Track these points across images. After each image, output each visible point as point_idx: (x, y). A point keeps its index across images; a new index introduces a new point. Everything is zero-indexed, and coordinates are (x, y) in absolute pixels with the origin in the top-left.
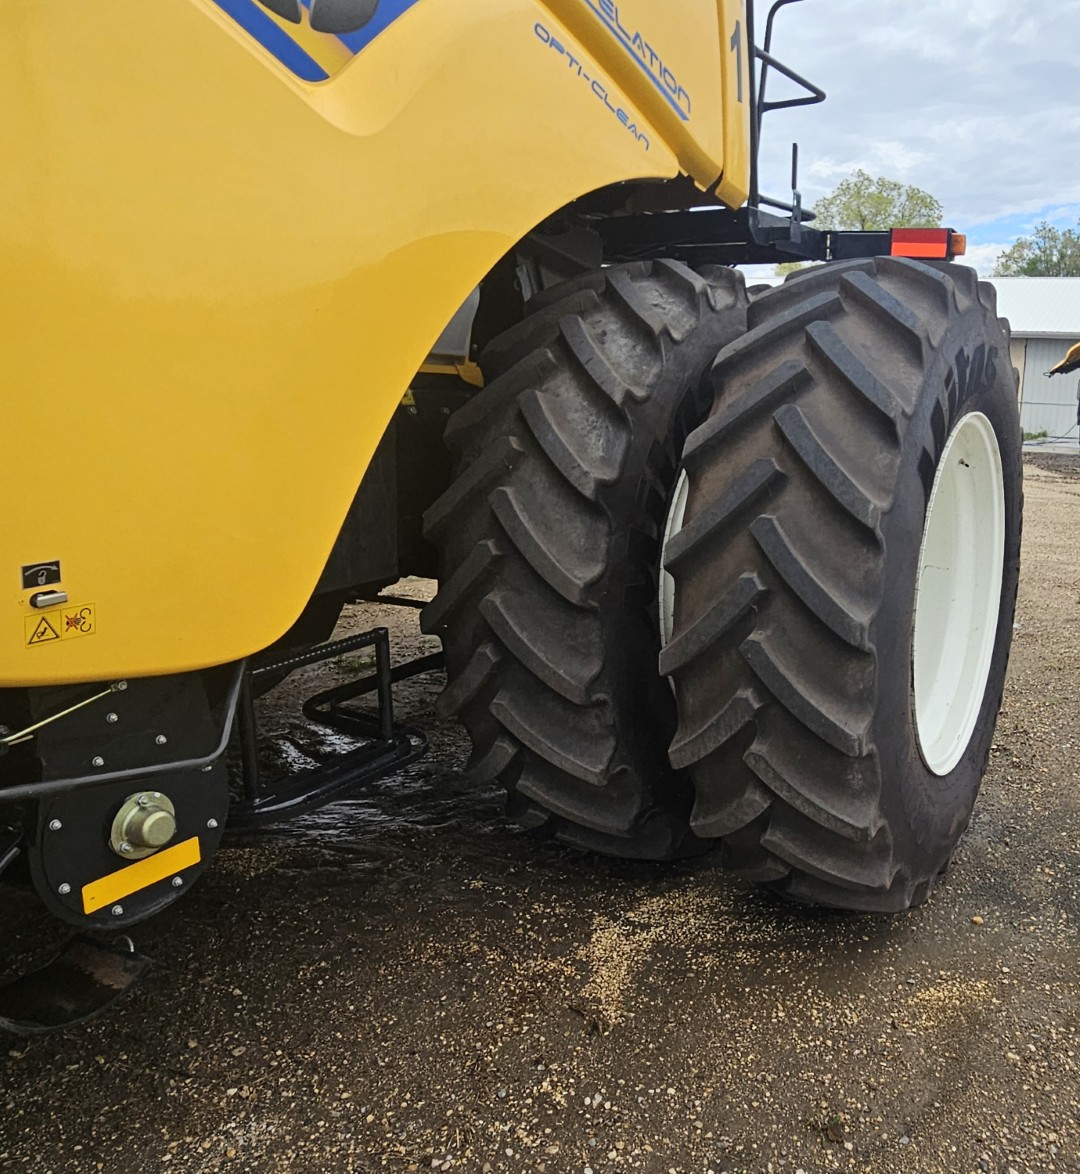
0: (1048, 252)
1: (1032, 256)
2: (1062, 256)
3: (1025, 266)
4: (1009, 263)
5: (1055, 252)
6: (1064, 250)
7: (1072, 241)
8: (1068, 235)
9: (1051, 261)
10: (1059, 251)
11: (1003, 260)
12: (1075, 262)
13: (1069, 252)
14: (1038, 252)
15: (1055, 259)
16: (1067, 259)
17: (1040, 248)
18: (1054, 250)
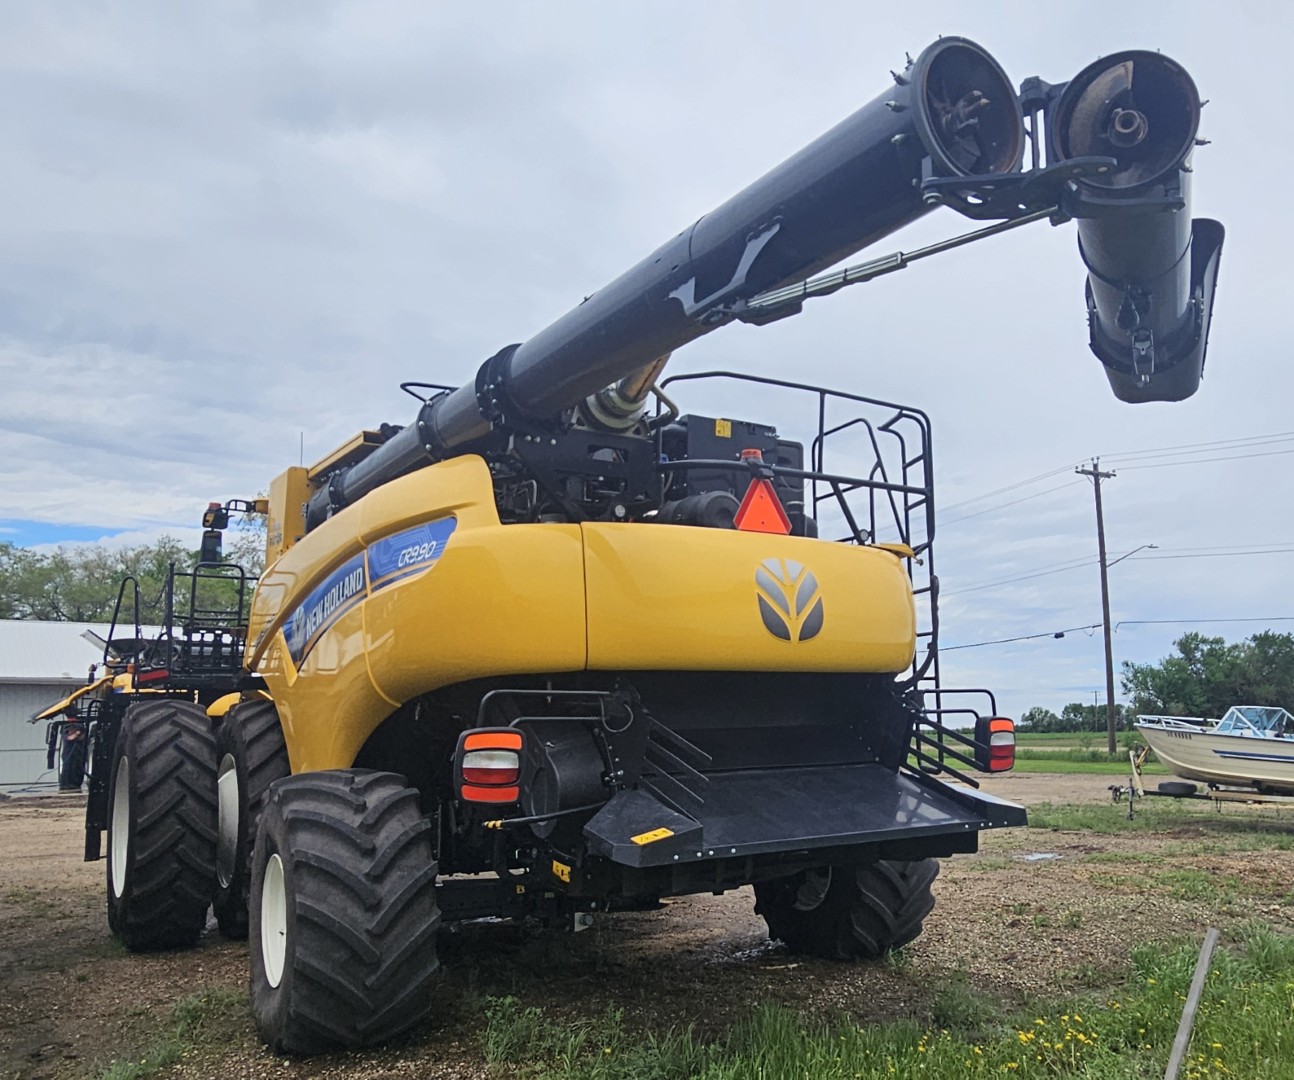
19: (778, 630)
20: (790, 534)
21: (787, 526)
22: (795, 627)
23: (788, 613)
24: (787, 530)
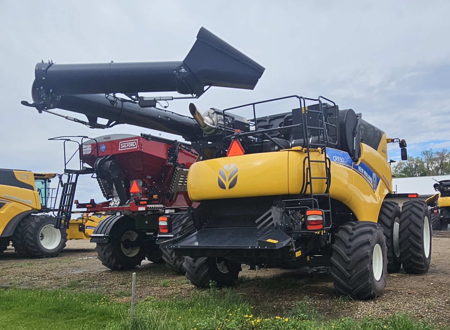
0: (411, 165)
1: (405, 167)
2: (416, 166)
3: (402, 170)
4: (397, 170)
5: (414, 165)
6: (417, 164)
7: (419, 161)
8: (417, 159)
9: (412, 168)
10: (415, 164)
11: (395, 169)
12: (421, 168)
13: (419, 164)
14: (407, 165)
15: (414, 167)
16: (418, 167)
17: (408, 164)
18: (413, 164)
19: (222, 186)
20: (244, 154)
21: (243, 151)
22: (227, 185)
23: (225, 180)
24: (243, 153)
